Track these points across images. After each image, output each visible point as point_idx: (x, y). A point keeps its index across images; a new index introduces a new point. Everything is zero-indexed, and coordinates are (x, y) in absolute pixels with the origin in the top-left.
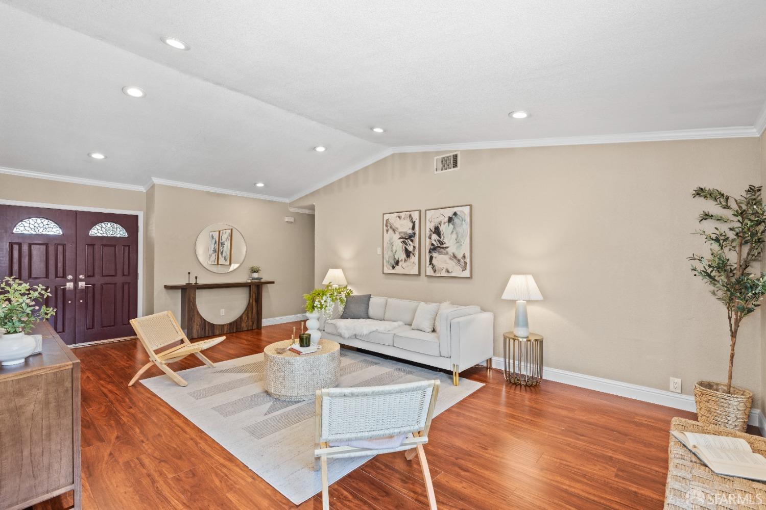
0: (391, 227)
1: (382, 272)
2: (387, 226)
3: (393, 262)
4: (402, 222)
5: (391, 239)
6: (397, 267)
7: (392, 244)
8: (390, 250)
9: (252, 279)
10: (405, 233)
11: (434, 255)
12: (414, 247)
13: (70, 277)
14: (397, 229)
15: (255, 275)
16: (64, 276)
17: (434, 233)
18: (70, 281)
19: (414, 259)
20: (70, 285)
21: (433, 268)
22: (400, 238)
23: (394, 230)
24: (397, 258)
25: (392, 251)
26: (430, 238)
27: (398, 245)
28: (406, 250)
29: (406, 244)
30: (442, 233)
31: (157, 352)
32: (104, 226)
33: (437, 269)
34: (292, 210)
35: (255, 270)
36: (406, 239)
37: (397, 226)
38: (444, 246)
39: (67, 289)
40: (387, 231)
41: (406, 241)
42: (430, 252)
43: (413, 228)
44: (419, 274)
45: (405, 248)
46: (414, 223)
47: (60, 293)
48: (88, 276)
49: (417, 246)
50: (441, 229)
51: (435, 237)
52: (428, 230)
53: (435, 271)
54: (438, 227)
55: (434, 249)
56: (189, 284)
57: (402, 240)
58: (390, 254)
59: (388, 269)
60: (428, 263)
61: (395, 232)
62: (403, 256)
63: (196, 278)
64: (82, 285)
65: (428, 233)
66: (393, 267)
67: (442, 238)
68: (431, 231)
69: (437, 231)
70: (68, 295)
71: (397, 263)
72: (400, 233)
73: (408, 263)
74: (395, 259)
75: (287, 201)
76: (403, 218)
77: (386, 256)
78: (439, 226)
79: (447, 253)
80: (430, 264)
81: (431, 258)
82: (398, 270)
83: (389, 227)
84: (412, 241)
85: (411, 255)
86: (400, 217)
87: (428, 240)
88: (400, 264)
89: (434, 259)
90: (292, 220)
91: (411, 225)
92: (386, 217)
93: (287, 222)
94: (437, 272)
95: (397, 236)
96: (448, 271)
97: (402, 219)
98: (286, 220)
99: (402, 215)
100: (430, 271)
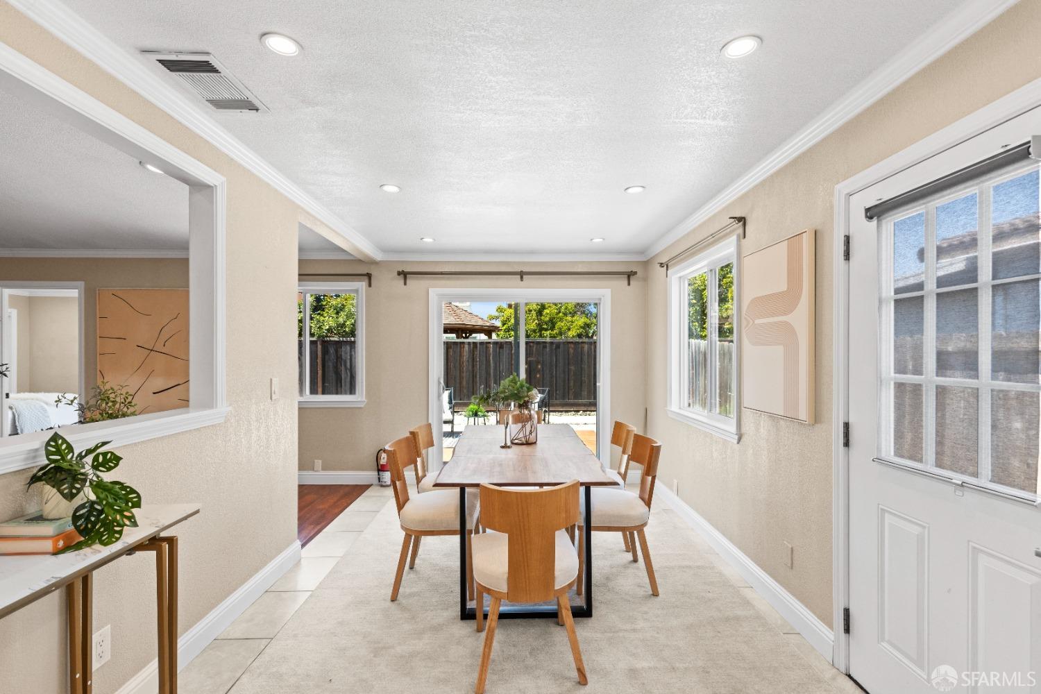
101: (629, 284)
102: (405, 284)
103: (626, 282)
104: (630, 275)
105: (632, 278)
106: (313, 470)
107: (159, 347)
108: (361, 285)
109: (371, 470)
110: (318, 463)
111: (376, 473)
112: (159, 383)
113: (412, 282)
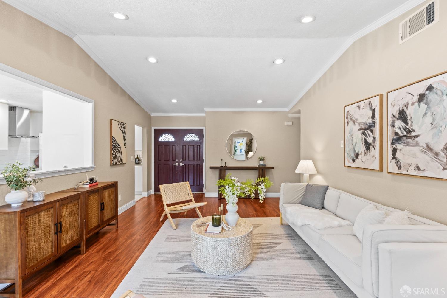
0: (351, 119)
1: (344, 166)
2: (347, 118)
3: (353, 155)
4: (362, 111)
5: (351, 131)
6: (357, 161)
7: (352, 136)
8: (350, 142)
9: (259, 165)
10: (365, 123)
11: (399, 146)
12: (374, 138)
13: (177, 160)
14: (357, 120)
15: (262, 163)
16: (175, 160)
17: (398, 119)
18: (177, 162)
19: (375, 152)
20: (177, 164)
21: (397, 163)
22: (360, 130)
23: (354, 122)
24: (357, 151)
25: (352, 143)
26: (393, 126)
27: (358, 137)
28: (366, 142)
29: (366, 135)
30: (409, 117)
31: (168, 205)
32: (189, 136)
33: (402, 165)
34: (291, 116)
35: (262, 159)
36: (366, 130)
37: (356, 117)
38: (413, 134)
39: (176, 166)
40: (348, 123)
41: (366, 131)
42: (393, 143)
43: (373, 117)
44: (381, 169)
45: (365, 139)
46: (374, 111)
47: (174, 167)
48: (183, 160)
49: (377, 136)
50: (407, 112)
51: (399, 123)
52: (390, 116)
53: (399, 168)
54: (403, 110)
55: (398, 139)
56: (222, 166)
57: (361, 131)
58: (351, 146)
59: (349, 162)
60: (390, 156)
61: (354, 123)
62: (363, 149)
63: (226, 163)
64: (181, 164)
65: (390, 120)
66: (354, 161)
67: (410, 123)
68: (394, 116)
69: (402, 116)
70: (176, 169)
71: (357, 156)
72: (359, 124)
73: (367, 156)
74: (355, 151)
75: (287, 110)
76: (362, 107)
77: (347, 149)
78: (405, 109)
79: (417, 144)
80: (393, 159)
81: (395, 151)
82: (358, 163)
83: (350, 119)
84: (372, 131)
85: (371, 147)
86: (359, 107)
87: (390, 128)
88: (360, 157)
89: (398, 152)
90: (290, 123)
91: (371, 113)
92: (347, 109)
93: (287, 125)
94: (402, 168)
95: (357, 127)
96: (418, 169)
97: (361, 109)
98: (286, 124)
99: (362, 104)
100: (392, 167)
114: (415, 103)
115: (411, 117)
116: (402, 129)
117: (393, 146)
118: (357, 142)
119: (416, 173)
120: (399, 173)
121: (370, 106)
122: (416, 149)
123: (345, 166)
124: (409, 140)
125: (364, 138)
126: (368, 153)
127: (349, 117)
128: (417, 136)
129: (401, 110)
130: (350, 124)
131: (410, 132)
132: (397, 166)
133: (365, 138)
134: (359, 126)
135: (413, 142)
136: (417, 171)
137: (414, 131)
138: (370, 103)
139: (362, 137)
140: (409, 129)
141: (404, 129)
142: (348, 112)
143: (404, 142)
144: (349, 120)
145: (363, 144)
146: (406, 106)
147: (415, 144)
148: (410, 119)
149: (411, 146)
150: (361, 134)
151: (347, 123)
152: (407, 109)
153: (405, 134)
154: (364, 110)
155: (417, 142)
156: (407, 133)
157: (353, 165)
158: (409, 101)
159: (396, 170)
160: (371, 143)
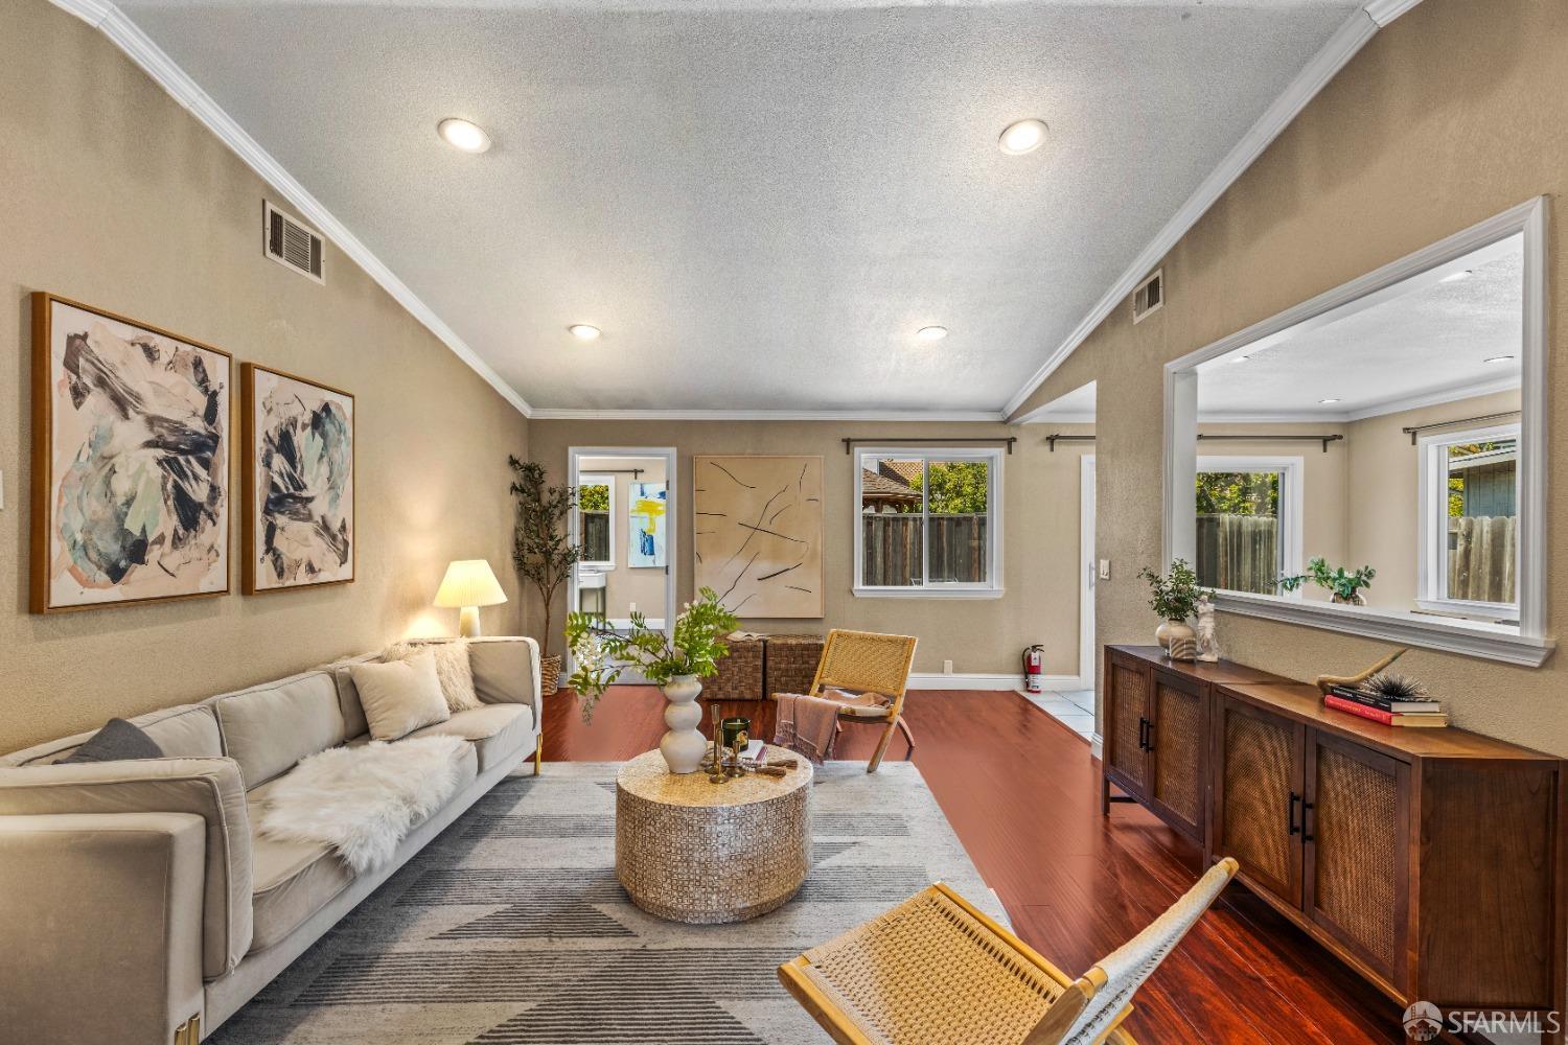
0: (334, 537)
1: (356, 399)
2: (346, 543)
4: (303, 555)
5: (334, 503)
6: (317, 408)
10: (295, 517)
11: (199, 426)
14: (318, 533)
17: (201, 507)
21: (205, 379)
22: (309, 501)
23: (326, 527)
24: (317, 435)
26: (213, 488)
27: (315, 480)
28: (182, 498)
30: (298, 454)
33: (192, 370)
36: (180, 451)
37: (319, 540)
38: (161, 453)
40: (344, 528)
42: (267, 511)
43: (271, 530)
45: (178, 488)
46: (270, 547)
50: (175, 520)
51: (198, 493)
52: (223, 520)
53: (198, 363)
54: (186, 529)
55: (201, 449)
58: (98, 509)
59: (339, 407)
60: (223, 400)
61: (324, 523)
65: (221, 509)
66: (326, 408)
67: (169, 486)
68: (210, 516)
69: (188, 513)
71: (317, 422)
72: (310, 518)
74: (127, 532)
76: (302, 568)
78: (181, 532)
79: (152, 421)
80: (215, 394)
81: (210, 415)
82: (314, 399)
83: (338, 541)
84: (206, 463)
85: (202, 516)
86: (311, 569)
87: (261, 468)
88: (307, 418)
89: (202, 412)
91: (277, 544)
92: (345, 572)
94: (190, 362)
95: (316, 510)
96: (149, 352)
97: (305, 563)
99: (303, 579)
100: (217, 370)
101: (1325, 451)
102: (1052, 450)
103: (1322, 448)
104: (1326, 441)
105: (1329, 443)
106: (943, 672)
107: (764, 525)
108: (999, 452)
109: (1017, 673)
110: (949, 664)
111: (1023, 677)
112: (764, 567)
113: (1059, 448)
114: (154, 543)
115: (166, 503)
116: (189, 473)
117: (214, 431)
118: (316, 465)
119: (156, 341)
120: (199, 350)
121: (279, 563)
122: (155, 408)
123: (352, 397)
124: (171, 439)
125: (175, 481)
126: (284, 426)
127: (342, 548)
128: (149, 444)
129: (193, 533)
130: (339, 525)
131: (168, 461)
132: (204, 371)
133: (180, 482)
134: (310, 511)
135: (160, 429)
136: (152, 345)
137: (159, 463)
138: (280, 574)
139: (302, 474)
140: (174, 471)
141: (186, 476)
142: (342, 563)
143: (184, 434)
144: (340, 537)
145: (170, 502)
146: (180, 539)
147: (155, 422)
148: (169, 496)
149: (167, 420)
150: (305, 487)
151: (347, 526)
152: (175, 530)
153: (181, 459)
154: (297, 556)
155: (151, 430)
156: (176, 459)
157: (329, 397)
158: (171, 552)
159: (207, 357)
160: (278, 451)
